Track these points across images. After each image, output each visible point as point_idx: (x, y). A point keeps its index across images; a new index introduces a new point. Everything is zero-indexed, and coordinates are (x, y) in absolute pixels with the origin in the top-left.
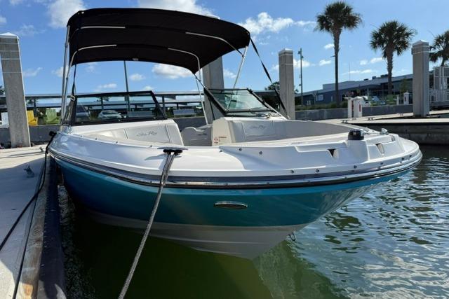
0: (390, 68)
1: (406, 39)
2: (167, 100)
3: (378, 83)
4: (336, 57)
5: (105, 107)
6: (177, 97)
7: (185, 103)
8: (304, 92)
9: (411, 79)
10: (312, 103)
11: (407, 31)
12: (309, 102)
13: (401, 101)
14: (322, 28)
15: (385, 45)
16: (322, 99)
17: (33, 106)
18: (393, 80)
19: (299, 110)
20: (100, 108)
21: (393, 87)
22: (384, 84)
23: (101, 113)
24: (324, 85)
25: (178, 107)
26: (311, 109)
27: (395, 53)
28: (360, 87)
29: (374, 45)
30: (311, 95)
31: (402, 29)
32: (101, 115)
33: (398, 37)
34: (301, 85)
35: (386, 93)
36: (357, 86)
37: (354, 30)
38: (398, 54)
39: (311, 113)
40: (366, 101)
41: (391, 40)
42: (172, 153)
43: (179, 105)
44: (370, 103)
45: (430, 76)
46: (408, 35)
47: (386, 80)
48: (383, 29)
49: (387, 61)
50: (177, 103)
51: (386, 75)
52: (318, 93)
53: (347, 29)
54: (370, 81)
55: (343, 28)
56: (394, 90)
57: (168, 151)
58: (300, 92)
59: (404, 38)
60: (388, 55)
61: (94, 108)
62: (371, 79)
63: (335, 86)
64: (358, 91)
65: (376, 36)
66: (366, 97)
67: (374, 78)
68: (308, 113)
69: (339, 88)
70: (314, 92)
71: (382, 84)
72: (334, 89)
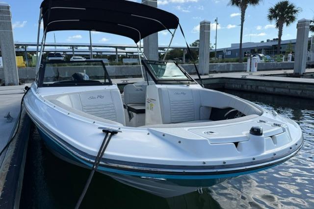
0: (280, 34)
1: (294, 15)
2: (119, 50)
3: (271, 44)
4: (242, 25)
5: (75, 53)
6: (126, 49)
7: (132, 53)
8: (217, 48)
9: (295, 43)
10: (223, 58)
11: (294, 9)
12: (220, 56)
13: (286, 59)
14: (233, 4)
15: (278, 18)
16: (230, 54)
17: (24, 50)
18: (281, 43)
19: (212, 62)
20: (72, 53)
21: (281, 48)
22: (275, 45)
23: (72, 58)
24: (232, 45)
25: (127, 55)
26: (221, 62)
27: (285, 25)
28: (257, 47)
29: (270, 18)
30: (222, 51)
31: (291, 7)
32: (72, 59)
33: (288, 13)
34: (216, 44)
35: (276, 53)
36: (256, 46)
37: (257, 6)
38: (287, 25)
39: (221, 66)
40: (261, 58)
41: (283, 15)
42: (109, 134)
43: (128, 54)
44: (263, 60)
45: (309, 41)
46: (295, 11)
47: (276, 43)
48: (277, 7)
49: (278, 30)
50: (127, 53)
51: (277, 39)
52: (227, 50)
53: (252, 5)
54: (265, 43)
55: (249, 5)
56: (282, 50)
57: (106, 132)
58: (214, 48)
59: (292, 14)
60: (279, 26)
61: (68, 53)
62: (265, 41)
63: (239, 45)
64: (256, 50)
65: (272, 11)
66: (261, 55)
67: (268, 41)
68: (219, 66)
69: (243, 47)
70: (224, 49)
71: (273, 45)
72: (239, 48)
